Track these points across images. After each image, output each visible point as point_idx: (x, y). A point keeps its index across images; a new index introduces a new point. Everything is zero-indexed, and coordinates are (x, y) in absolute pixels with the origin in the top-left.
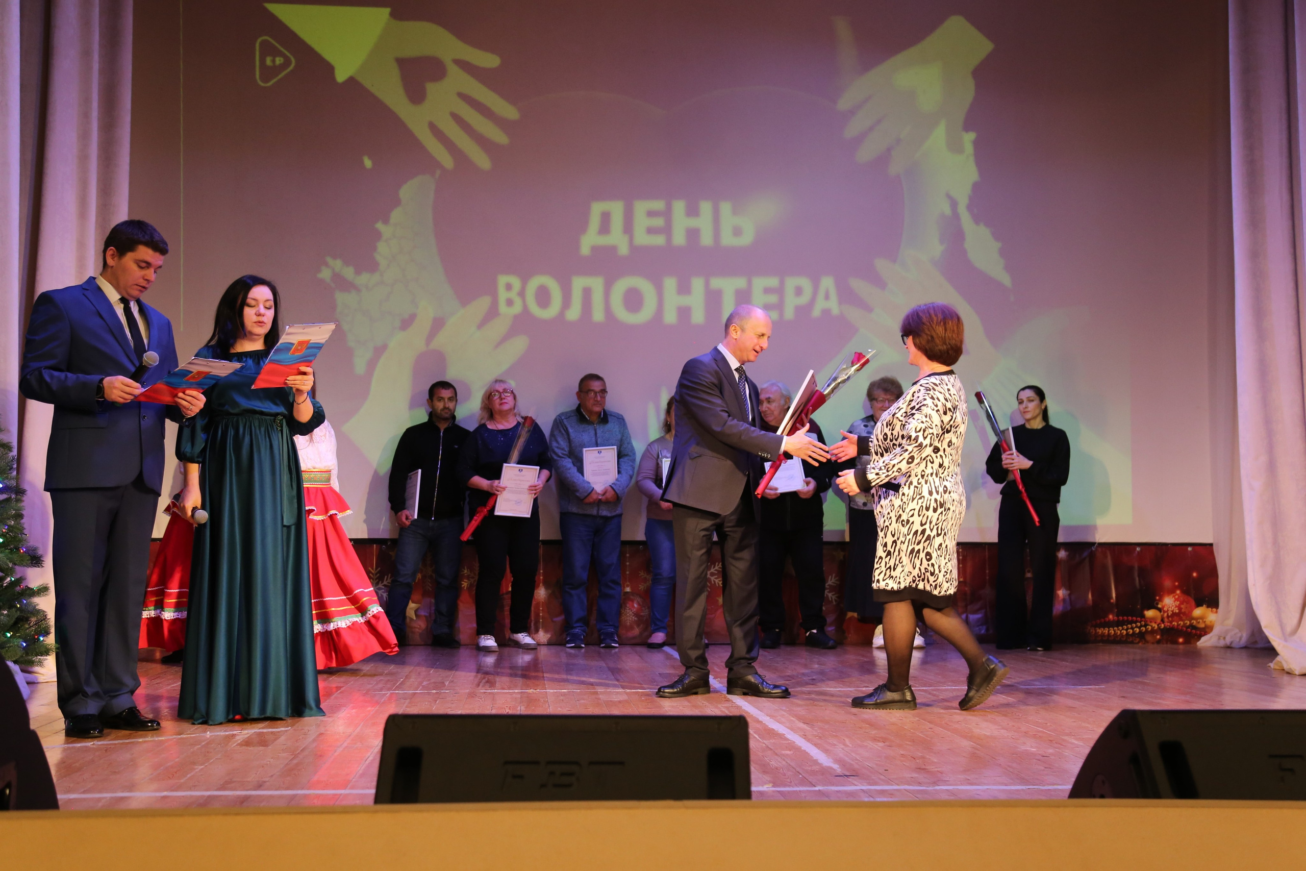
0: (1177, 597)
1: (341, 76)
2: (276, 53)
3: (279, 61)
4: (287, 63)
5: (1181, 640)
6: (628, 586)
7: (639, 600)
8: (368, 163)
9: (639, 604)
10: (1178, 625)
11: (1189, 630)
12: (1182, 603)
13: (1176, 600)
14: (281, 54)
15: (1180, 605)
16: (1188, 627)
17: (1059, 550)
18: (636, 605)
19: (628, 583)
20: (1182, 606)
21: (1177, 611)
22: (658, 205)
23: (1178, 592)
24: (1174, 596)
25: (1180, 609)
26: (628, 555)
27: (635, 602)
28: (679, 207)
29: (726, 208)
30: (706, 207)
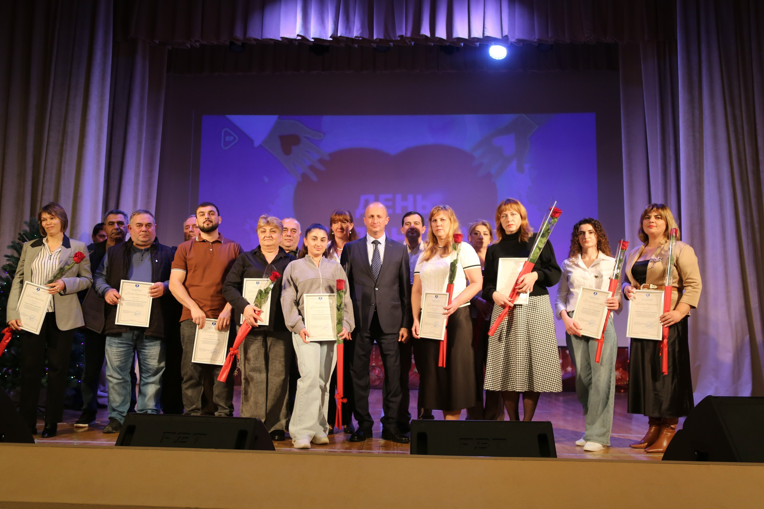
0: (620, 371)
1: (256, 144)
2: (230, 135)
3: (231, 138)
4: (235, 139)
5: (622, 391)
6: (374, 363)
7: (379, 369)
8: (266, 179)
9: (378, 371)
10: (621, 384)
12: (622, 374)
13: (620, 373)
14: (231, 135)
16: (625, 385)
20: (623, 376)
22: (390, 196)
23: (621, 369)
24: (619, 371)
26: (374, 349)
27: (377, 370)
28: (399, 197)
29: (419, 197)
30: (410, 197)
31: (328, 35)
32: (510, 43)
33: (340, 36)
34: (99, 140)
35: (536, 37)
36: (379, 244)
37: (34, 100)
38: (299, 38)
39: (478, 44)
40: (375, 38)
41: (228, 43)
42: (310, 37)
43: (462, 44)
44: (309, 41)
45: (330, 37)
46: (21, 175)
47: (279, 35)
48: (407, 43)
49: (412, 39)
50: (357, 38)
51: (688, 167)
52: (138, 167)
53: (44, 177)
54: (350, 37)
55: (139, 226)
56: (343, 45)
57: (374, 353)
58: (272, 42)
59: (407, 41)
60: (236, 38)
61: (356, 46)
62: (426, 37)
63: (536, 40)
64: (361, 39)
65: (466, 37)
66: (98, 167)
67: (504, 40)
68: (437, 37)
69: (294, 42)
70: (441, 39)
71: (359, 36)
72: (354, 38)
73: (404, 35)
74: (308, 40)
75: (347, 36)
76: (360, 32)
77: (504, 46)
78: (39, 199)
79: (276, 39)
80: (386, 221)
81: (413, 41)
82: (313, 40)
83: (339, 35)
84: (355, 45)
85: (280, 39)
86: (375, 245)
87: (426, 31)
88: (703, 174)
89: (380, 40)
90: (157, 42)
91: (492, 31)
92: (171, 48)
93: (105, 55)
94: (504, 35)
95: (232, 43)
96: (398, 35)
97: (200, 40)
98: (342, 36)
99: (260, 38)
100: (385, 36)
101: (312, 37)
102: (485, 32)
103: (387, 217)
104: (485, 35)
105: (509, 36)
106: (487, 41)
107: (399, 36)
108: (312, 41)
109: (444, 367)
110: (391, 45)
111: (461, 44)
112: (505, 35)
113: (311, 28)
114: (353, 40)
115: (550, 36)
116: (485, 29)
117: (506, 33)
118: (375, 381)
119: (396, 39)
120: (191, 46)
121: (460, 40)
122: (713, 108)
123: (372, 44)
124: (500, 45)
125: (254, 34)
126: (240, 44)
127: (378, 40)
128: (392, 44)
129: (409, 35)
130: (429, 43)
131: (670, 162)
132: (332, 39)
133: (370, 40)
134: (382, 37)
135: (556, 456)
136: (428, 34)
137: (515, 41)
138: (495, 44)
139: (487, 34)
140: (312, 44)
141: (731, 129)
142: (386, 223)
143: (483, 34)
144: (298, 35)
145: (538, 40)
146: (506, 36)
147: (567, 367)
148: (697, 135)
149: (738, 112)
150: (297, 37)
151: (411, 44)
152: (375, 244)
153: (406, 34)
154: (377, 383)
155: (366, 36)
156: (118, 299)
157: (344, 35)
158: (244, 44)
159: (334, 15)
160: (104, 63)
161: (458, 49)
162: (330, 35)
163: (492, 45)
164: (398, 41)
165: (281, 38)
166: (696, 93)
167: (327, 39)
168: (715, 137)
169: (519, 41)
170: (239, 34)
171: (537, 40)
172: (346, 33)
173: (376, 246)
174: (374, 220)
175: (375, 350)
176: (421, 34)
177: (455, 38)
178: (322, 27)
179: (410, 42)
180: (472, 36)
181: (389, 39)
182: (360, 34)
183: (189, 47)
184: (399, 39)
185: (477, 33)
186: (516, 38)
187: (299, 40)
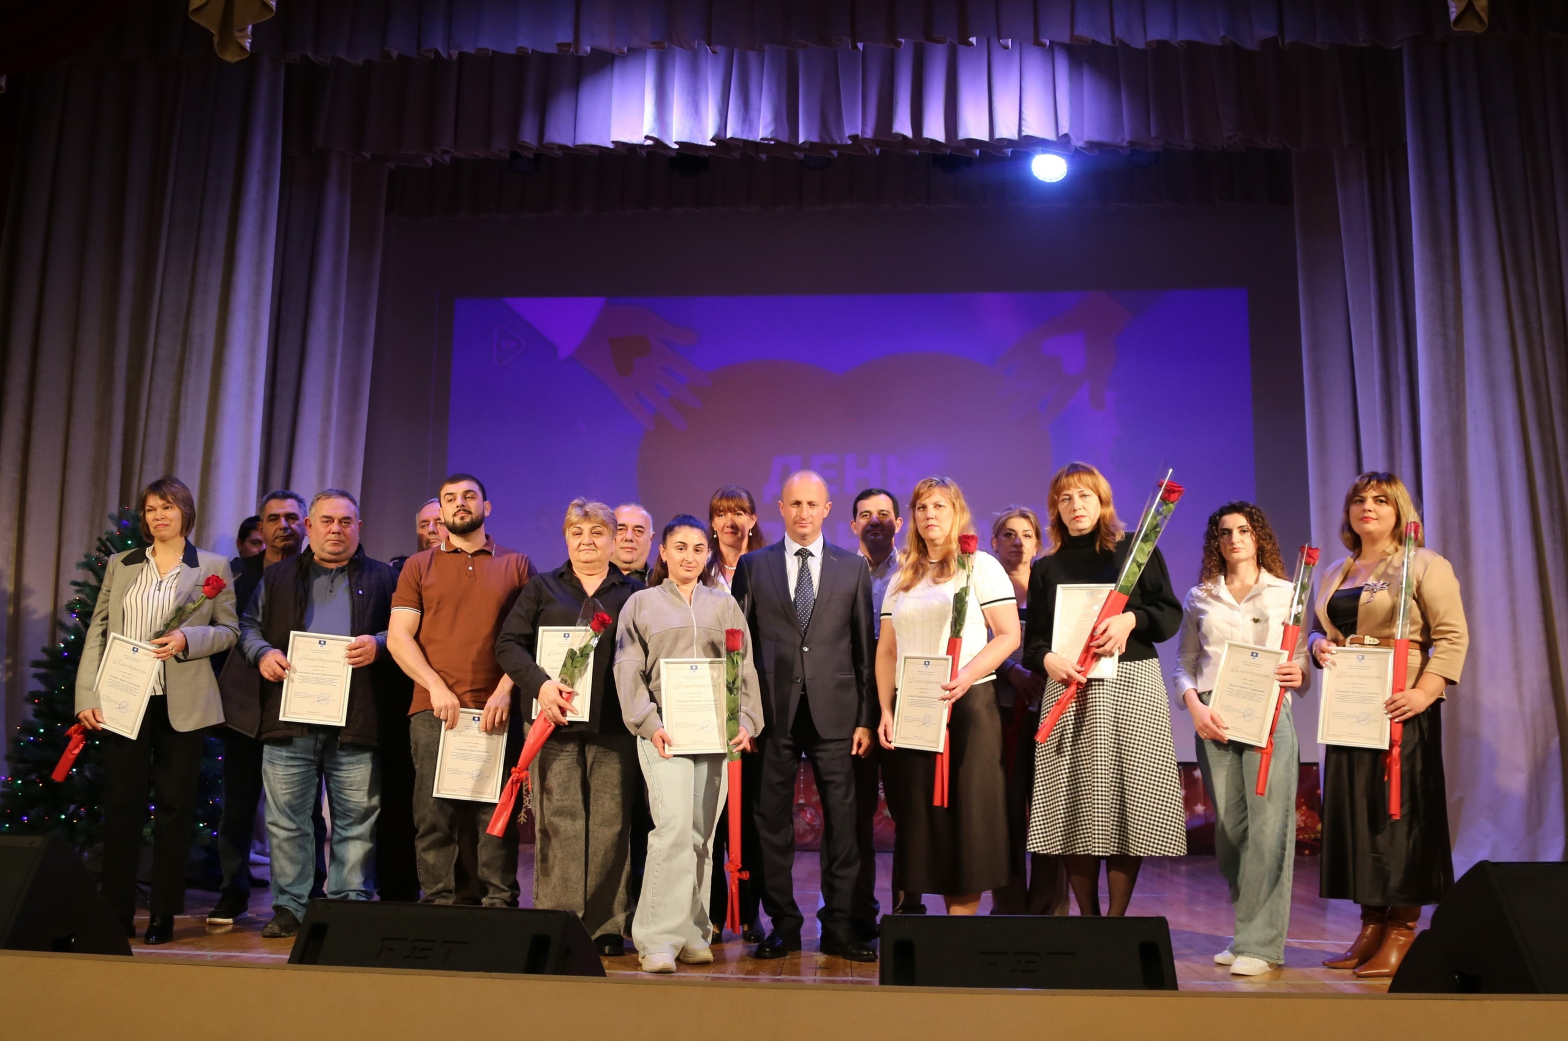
1: (563, 353)
2: (510, 337)
3: (513, 344)
4: (520, 344)
5: (1307, 852)
6: (802, 798)
7: (812, 811)
8: (582, 426)
9: (811, 814)
10: (1304, 838)
11: (1314, 843)
12: (1307, 818)
14: (512, 337)
15: (1305, 820)
17: (1195, 769)
18: (808, 816)
19: (802, 795)
20: (1308, 821)
21: (1303, 825)
22: (833, 458)
23: (1304, 808)
25: (1305, 823)
26: (802, 770)
27: (808, 812)
28: (850, 460)
29: (893, 461)
31: (706, 137)
32: (1073, 149)
33: (731, 139)
34: (253, 351)
35: (1126, 137)
36: (810, 557)
37: (129, 276)
38: (649, 142)
39: (1009, 151)
40: (801, 140)
41: (507, 156)
42: (670, 140)
43: (978, 152)
44: (670, 148)
45: (712, 140)
46: (104, 423)
47: (609, 137)
48: (864, 150)
49: (875, 142)
50: (766, 142)
51: (1435, 398)
52: (328, 402)
53: (146, 426)
54: (751, 139)
55: (327, 522)
56: (736, 155)
57: (802, 778)
58: (596, 152)
59: (866, 146)
60: (524, 144)
61: (763, 156)
62: (904, 137)
63: (1125, 144)
64: (773, 142)
65: (985, 137)
66: (250, 405)
67: (1061, 144)
68: (927, 139)
69: (639, 150)
70: (934, 143)
71: (769, 137)
72: (759, 141)
73: (860, 134)
74: (666, 147)
75: (745, 137)
76: (770, 129)
77: (1062, 155)
78: (137, 469)
79: (603, 145)
80: (825, 510)
81: (878, 146)
82: (677, 147)
83: (729, 136)
84: (760, 155)
85: (611, 146)
86: (801, 559)
87: (903, 126)
88: (1464, 411)
89: (812, 144)
90: (368, 156)
91: (1037, 126)
92: (393, 167)
93: (266, 183)
94: (1061, 134)
95: (515, 155)
96: (847, 135)
97: (453, 150)
98: (736, 137)
99: (570, 144)
100: (821, 137)
101: (674, 140)
102: (1023, 129)
103: (827, 502)
104: (1024, 134)
105: (1072, 136)
106: (1026, 145)
107: (850, 137)
108: (674, 149)
109: (946, 806)
110: (833, 155)
111: (974, 151)
112: (1063, 133)
113: (672, 123)
114: (755, 145)
115: (1153, 135)
116: (1023, 123)
117: (1064, 129)
118: (803, 836)
119: (844, 142)
120: (434, 161)
121: (972, 143)
122: (1481, 282)
123: (796, 153)
124: (1053, 153)
125: (559, 135)
126: (531, 155)
127: (808, 146)
128: (835, 153)
129: (869, 134)
130: (909, 150)
131: (1398, 387)
132: (714, 144)
133: (792, 146)
134: (815, 139)
135: (1175, 987)
136: (908, 132)
137: (1084, 146)
138: (1044, 152)
139: (1026, 132)
140: (674, 154)
141: (1518, 322)
142: (826, 514)
143: (1020, 131)
144: (647, 137)
145: (1131, 143)
146: (1066, 135)
147: (1196, 804)
148: (1452, 334)
149: (1529, 289)
150: (645, 141)
151: (875, 152)
152: (802, 555)
153: (863, 132)
154: (809, 838)
155: (784, 138)
156: (284, 669)
157: (739, 136)
158: (538, 157)
159: (719, 96)
160: (265, 198)
161: (970, 161)
162: (710, 137)
163: (1037, 152)
164: (846, 146)
165: (613, 142)
166: (1447, 250)
167: (704, 144)
168: (1486, 337)
169: (1092, 145)
170: (528, 136)
171: (1128, 142)
172: (742, 132)
173: (803, 561)
174: (802, 511)
175: (804, 772)
176: (894, 131)
177: (963, 140)
178: (694, 119)
179: (871, 148)
180: (998, 136)
181: (829, 142)
182: (771, 133)
183: (430, 163)
184: (850, 142)
185: (1007, 130)
186: (1086, 139)
187: (648, 146)
